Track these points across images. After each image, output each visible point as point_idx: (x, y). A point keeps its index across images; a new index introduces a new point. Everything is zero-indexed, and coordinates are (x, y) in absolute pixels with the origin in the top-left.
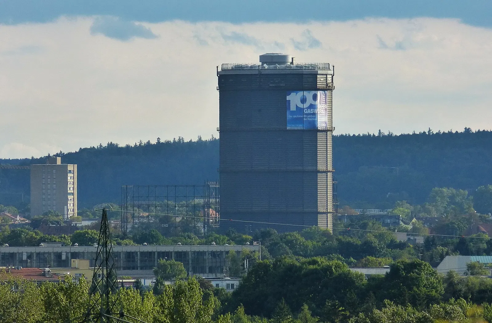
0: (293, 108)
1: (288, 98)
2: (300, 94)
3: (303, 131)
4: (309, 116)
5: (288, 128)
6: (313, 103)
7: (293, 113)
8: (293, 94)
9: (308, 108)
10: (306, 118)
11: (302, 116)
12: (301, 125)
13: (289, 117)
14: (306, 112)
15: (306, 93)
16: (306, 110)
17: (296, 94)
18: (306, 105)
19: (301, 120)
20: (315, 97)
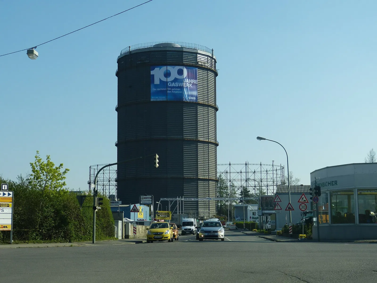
0: (157, 81)
1: (152, 73)
2: (164, 69)
3: (166, 102)
4: (173, 89)
5: (152, 100)
6: (179, 77)
7: (156, 86)
8: (157, 69)
9: (172, 82)
10: (170, 90)
11: (165, 89)
12: (164, 97)
13: (153, 89)
14: (169, 85)
15: (170, 68)
16: (170, 84)
17: (160, 69)
18: (170, 79)
19: (164, 93)
20: (180, 72)
